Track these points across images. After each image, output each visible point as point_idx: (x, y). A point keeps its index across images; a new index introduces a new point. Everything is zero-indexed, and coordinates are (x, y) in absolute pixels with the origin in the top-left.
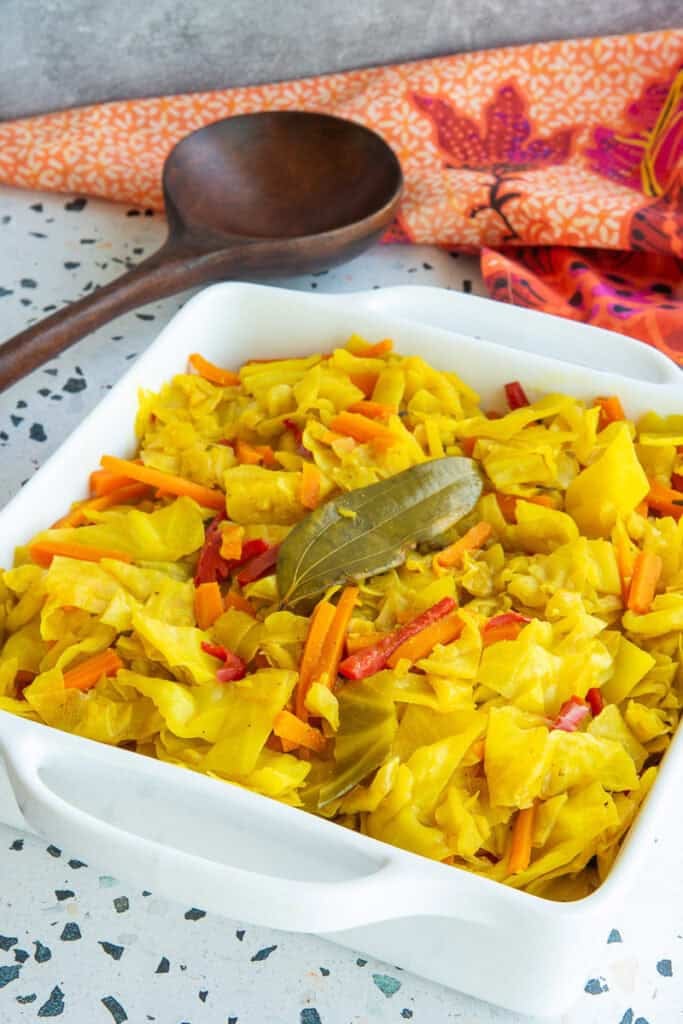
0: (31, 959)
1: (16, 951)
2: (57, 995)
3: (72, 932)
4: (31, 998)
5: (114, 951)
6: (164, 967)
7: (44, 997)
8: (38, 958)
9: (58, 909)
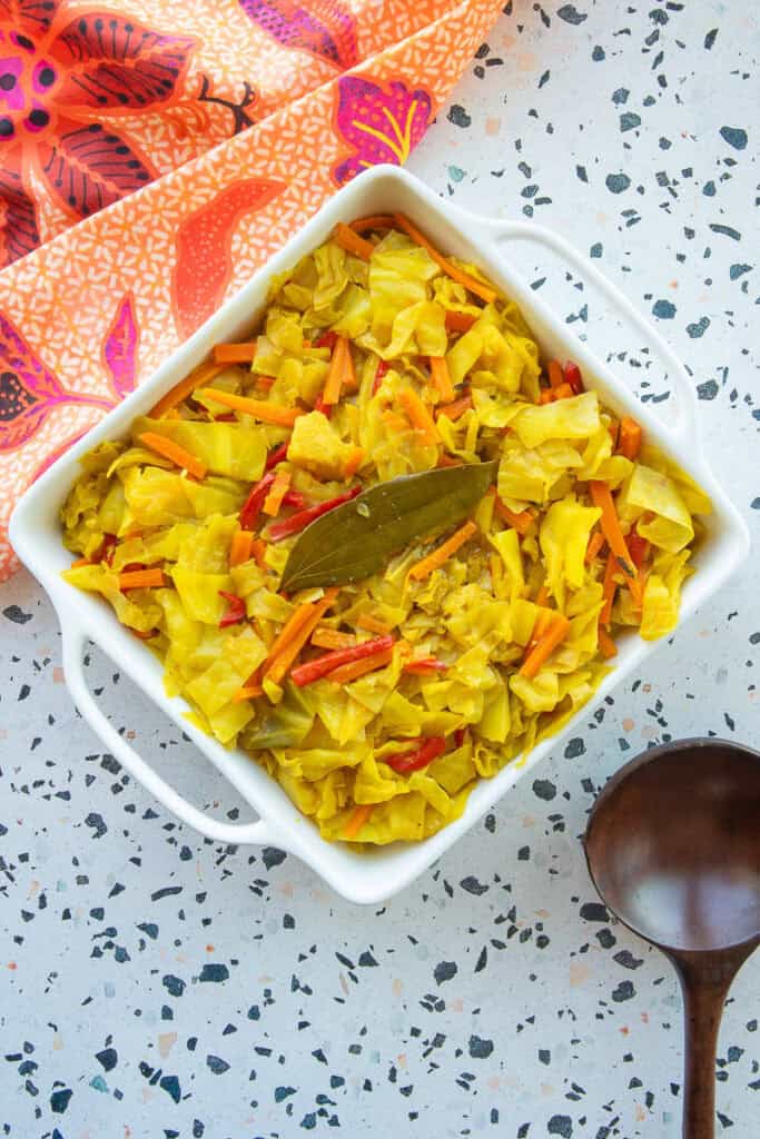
0: (113, 940)
1: (104, 948)
2: (143, 927)
3: (98, 914)
4: (142, 943)
5: (118, 889)
6: (137, 861)
7: (144, 935)
8: (113, 936)
9: (77, 919)
